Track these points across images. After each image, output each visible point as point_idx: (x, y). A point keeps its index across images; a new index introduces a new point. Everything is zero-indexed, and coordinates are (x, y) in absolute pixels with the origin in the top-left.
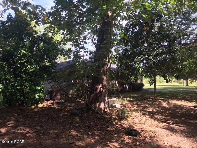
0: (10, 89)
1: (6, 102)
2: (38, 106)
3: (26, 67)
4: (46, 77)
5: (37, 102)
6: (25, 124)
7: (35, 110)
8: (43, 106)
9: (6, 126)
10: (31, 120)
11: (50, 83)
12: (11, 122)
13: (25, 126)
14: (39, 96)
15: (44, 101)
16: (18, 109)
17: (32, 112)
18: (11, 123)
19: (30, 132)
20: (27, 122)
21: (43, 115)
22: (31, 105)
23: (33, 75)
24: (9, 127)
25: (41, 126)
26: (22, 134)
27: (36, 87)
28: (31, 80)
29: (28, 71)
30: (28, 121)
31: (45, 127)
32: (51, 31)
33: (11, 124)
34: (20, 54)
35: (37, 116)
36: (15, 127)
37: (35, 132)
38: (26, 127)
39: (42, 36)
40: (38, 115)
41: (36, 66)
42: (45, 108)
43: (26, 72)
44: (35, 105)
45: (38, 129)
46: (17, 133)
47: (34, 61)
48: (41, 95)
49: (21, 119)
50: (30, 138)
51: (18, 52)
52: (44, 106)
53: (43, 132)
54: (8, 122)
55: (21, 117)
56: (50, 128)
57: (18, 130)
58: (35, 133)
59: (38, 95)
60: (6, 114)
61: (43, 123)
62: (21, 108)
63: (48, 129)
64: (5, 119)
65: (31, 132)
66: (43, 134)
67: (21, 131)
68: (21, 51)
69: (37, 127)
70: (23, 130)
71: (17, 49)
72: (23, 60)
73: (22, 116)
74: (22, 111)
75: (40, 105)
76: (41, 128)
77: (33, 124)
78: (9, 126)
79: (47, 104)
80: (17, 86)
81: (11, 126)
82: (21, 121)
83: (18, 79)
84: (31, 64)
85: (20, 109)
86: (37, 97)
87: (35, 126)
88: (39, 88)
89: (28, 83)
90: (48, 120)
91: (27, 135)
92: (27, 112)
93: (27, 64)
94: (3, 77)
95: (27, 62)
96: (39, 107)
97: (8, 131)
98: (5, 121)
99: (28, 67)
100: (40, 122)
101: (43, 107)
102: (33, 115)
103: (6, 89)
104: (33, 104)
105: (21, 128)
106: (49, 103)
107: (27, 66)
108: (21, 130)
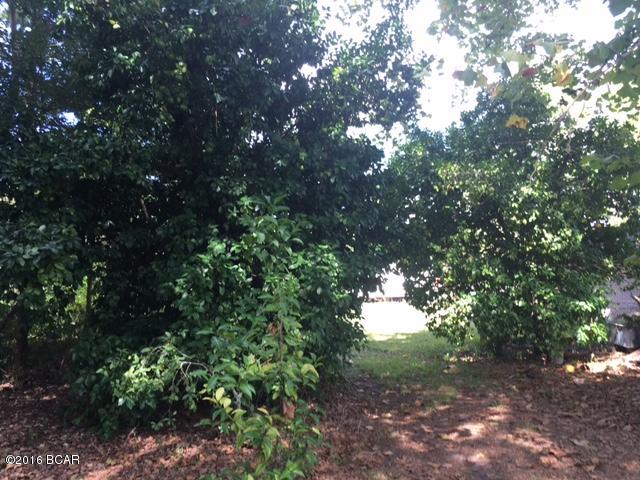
0: (495, 308)
1: (489, 346)
2: (588, 368)
3: (538, 240)
4: (612, 269)
5: (583, 354)
6: (541, 424)
7: (577, 380)
8: (608, 368)
9: (482, 418)
10: (560, 412)
11: (631, 288)
12: (499, 409)
13: (540, 428)
14: (590, 334)
15: (611, 351)
16: (523, 371)
17: (567, 388)
18: (500, 413)
19: (552, 451)
20: (546, 415)
21: (603, 401)
22: (564, 364)
23: (564, 261)
24: (492, 424)
25: (594, 441)
26: (527, 451)
27: (577, 303)
28: (556, 280)
29: (544, 251)
30: (550, 415)
31: (607, 446)
32: (623, 106)
33: (498, 414)
34: (516, 201)
35: (580, 401)
36: (510, 426)
37: (568, 456)
38: (542, 432)
39: (591, 127)
40: (584, 398)
41: (573, 233)
42: (612, 376)
43: (540, 255)
44: (579, 365)
45: (582, 448)
46: (512, 445)
47: (566, 217)
48: (595, 331)
49: (528, 402)
50: (551, 470)
51: (511, 193)
52: (609, 372)
53: (600, 463)
54: (491, 406)
55: (528, 396)
56: (626, 453)
57: (517, 436)
58: (570, 460)
59: (586, 332)
60: (487, 381)
61: (602, 431)
62: (531, 369)
63: (616, 453)
64: (483, 396)
65: (556, 453)
66: (599, 467)
67: (527, 444)
68: (518, 189)
69: (579, 440)
70: (533, 440)
71: (506, 185)
72: (527, 217)
73: (531, 394)
74: (533, 378)
75: (596, 367)
76: (594, 448)
77: (567, 428)
78: (492, 421)
79: (623, 364)
80: (513, 299)
81: (499, 422)
82: (526, 411)
83: (516, 276)
84: (555, 228)
85: (526, 372)
86: (582, 337)
87: (574, 436)
88: (587, 306)
89: (548, 290)
90: (622, 424)
91: (544, 460)
92: (549, 382)
93: (541, 227)
94: (473, 272)
95: (539, 221)
96: (591, 371)
97: (487, 435)
98: (483, 402)
99: (546, 239)
100: (590, 423)
101: (608, 374)
102: (567, 398)
103: (484, 305)
104: (568, 359)
105: (527, 432)
106: (631, 362)
107: (543, 235)
108: (526, 439)
